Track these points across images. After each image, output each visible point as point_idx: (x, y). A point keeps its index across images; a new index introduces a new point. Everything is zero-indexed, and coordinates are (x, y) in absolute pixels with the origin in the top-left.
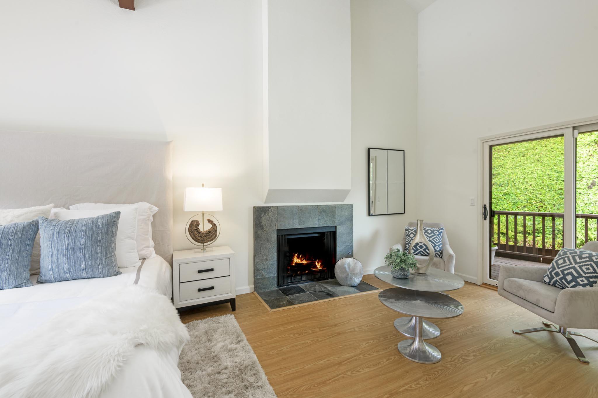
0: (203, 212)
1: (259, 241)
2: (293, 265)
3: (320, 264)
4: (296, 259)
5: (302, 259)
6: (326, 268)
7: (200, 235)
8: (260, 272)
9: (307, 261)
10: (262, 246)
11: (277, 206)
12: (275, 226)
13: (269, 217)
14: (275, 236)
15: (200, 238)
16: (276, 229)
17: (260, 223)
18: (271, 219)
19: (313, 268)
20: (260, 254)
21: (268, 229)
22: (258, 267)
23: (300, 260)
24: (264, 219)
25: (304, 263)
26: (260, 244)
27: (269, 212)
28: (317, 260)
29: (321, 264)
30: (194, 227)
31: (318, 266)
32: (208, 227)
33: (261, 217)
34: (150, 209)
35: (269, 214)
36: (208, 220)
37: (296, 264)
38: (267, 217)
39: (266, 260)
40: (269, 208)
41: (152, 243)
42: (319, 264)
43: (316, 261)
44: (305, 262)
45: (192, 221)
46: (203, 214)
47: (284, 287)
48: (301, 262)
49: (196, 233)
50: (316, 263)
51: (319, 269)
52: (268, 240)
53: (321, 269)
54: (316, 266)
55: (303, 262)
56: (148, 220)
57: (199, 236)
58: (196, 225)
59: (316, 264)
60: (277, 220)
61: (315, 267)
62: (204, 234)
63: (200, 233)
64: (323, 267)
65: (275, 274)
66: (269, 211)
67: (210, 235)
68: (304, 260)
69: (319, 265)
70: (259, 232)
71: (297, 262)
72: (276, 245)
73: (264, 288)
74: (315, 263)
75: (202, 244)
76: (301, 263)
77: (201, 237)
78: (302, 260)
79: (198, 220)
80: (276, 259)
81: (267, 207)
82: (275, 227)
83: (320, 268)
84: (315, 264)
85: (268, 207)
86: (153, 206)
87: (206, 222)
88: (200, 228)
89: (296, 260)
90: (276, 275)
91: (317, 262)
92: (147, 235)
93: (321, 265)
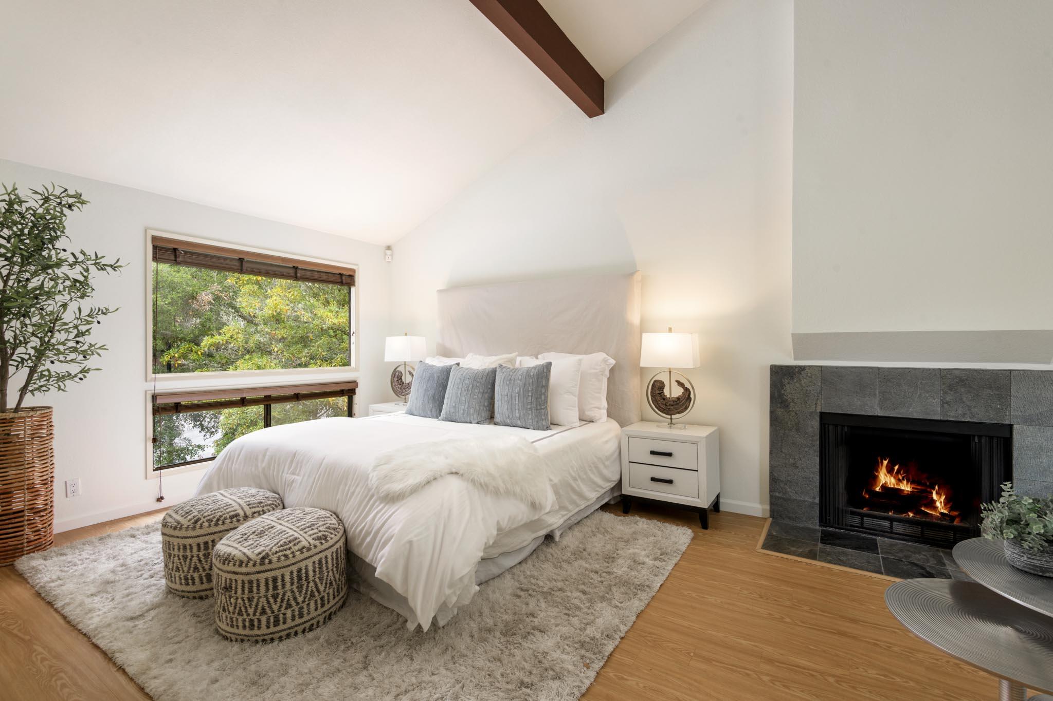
0: (670, 369)
1: (777, 428)
2: (877, 489)
3: (943, 497)
4: (886, 475)
5: (900, 477)
6: (957, 513)
7: (664, 403)
8: (782, 485)
9: (912, 486)
10: (785, 438)
11: (821, 367)
12: (816, 404)
13: (802, 386)
14: (815, 424)
15: (664, 407)
16: (819, 411)
17: (781, 396)
18: (807, 390)
19: (927, 506)
20: (781, 452)
21: (798, 409)
22: (775, 475)
23: (894, 477)
24: (791, 389)
25: (903, 488)
26: (781, 434)
27: (801, 376)
28: (937, 488)
29: (945, 499)
30: (657, 389)
31: (938, 504)
32: (677, 392)
33: (783, 385)
34: (605, 361)
35: (801, 381)
36: (677, 381)
37: (884, 487)
38: (798, 385)
39: (795, 466)
40: (802, 368)
41: (605, 404)
42: (940, 497)
43: (934, 489)
44: (906, 487)
45: (655, 381)
46: (670, 372)
47: (837, 530)
48: (897, 484)
49: (658, 398)
50: (934, 493)
51: (941, 513)
52: (798, 430)
53: (946, 512)
54: (934, 502)
55: (901, 484)
56: (602, 375)
57: (662, 404)
58: (659, 386)
59: (935, 496)
60: (820, 392)
61: (931, 504)
62: (670, 401)
63: (664, 399)
64: (951, 509)
65: (814, 498)
66: (801, 374)
67: (678, 404)
68: (905, 482)
69: (941, 502)
70: (780, 412)
71: (886, 483)
72: (818, 442)
73: (790, 518)
74: (932, 493)
75: (669, 417)
76: (896, 487)
77: (666, 405)
78: (900, 481)
79: (663, 380)
80: (817, 468)
81: (796, 367)
82: (816, 407)
83: (942, 511)
84: (932, 498)
85: (800, 367)
86: (609, 358)
87: (674, 384)
88: (666, 392)
89: (885, 479)
90: (817, 500)
91: (937, 493)
92: (600, 393)
93: (946, 502)
